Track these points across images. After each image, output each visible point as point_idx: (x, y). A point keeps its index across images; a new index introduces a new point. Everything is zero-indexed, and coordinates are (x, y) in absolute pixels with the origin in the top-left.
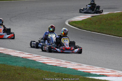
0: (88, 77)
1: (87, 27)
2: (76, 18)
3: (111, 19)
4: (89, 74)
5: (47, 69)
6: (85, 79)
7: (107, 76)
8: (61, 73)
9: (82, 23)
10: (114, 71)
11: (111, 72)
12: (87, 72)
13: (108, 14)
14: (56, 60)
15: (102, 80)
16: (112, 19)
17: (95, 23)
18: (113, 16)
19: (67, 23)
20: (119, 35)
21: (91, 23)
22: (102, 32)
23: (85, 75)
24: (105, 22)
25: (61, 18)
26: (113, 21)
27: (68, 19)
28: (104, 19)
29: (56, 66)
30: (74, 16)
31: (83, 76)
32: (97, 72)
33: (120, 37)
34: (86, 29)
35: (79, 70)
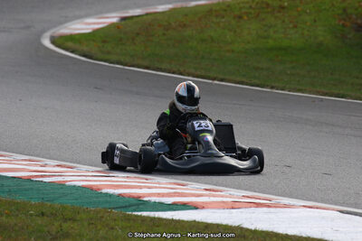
0: (139, 213)
1: (109, 53)
2: (73, 26)
3: (180, 26)
4: (139, 203)
5: (3, 192)
6: (129, 220)
7: (196, 208)
8: (49, 204)
9: (94, 41)
10: (214, 191)
11: (208, 192)
12: (130, 196)
13: (171, 10)
14: (25, 160)
15: (183, 221)
16: (185, 25)
17: (133, 39)
18: (186, 15)
19: (47, 43)
20: (212, 75)
21: (121, 39)
22: (157, 65)
23: (126, 207)
24: (164, 34)
25: (29, 27)
26: (188, 32)
27: (49, 29)
28: (160, 26)
29: (29, 179)
30: (68, 20)
31: (123, 211)
32: (163, 195)
33: (214, 79)
34: (107, 57)
35: (104, 191)
